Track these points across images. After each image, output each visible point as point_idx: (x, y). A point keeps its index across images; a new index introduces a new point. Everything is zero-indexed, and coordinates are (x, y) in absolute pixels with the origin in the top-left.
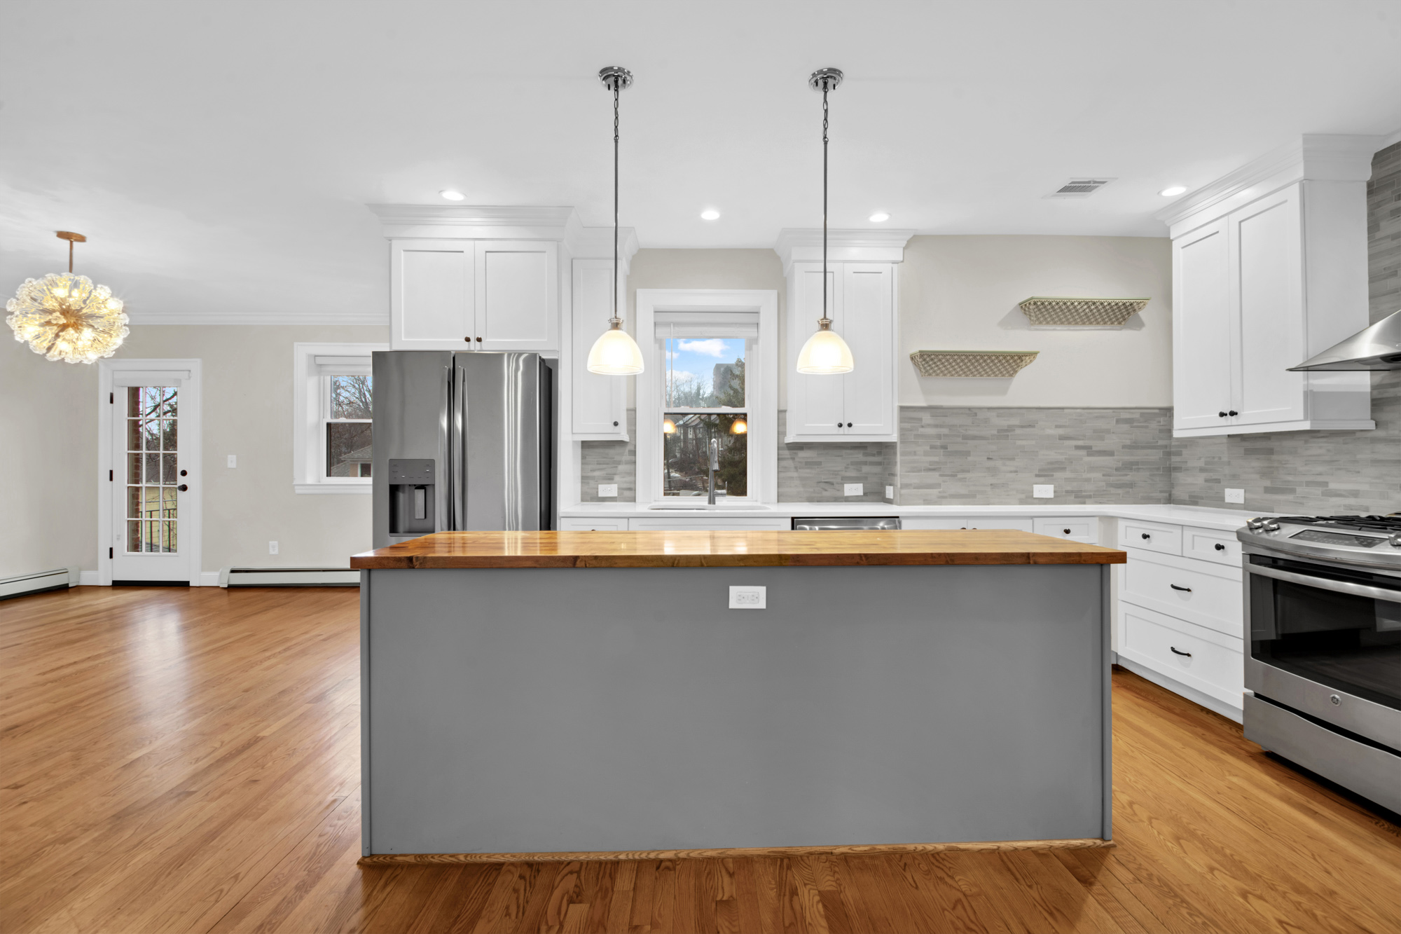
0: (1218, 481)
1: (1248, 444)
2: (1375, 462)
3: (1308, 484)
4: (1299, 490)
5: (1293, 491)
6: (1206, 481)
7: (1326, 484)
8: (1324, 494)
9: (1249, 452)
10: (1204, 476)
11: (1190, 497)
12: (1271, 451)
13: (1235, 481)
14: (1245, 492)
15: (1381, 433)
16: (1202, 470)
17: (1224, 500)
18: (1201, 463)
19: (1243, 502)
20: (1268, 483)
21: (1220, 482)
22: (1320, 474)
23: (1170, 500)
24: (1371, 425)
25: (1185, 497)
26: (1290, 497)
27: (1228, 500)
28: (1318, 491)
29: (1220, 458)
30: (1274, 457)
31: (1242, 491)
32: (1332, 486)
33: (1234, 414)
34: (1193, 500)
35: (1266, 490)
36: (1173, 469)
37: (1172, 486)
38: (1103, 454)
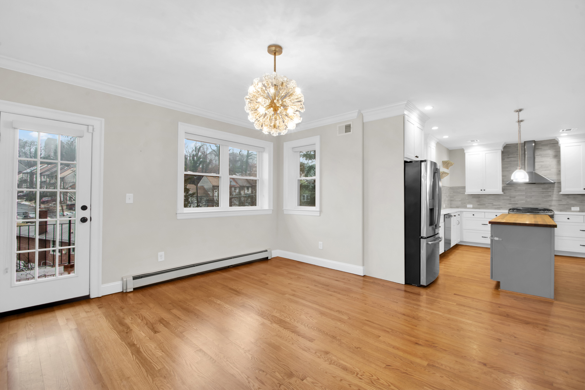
0: (465, 203)
1: (473, 196)
2: (503, 200)
3: (489, 203)
4: (486, 205)
5: (485, 205)
6: (461, 203)
7: (493, 203)
8: (492, 205)
9: (473, 197)
12: (479, 197)
13: (470, 203)
15: (505, 195)
16: (460, 201)
18: (460, 199)
20: (479, 203)
22: (491, 202)
23: (451, 207)
24: (502, 193)
25: (455, 207)
26: (484, 206)
27: (468, 207)
29: (465, 198)
30: (480, 198)
31: (472, 205)
32: (494, 204)
33: (484, 190)
34: (457, 207)
35: (478, 205)
36: (451, 201)
37: (451, 204)
38: (447, 197)
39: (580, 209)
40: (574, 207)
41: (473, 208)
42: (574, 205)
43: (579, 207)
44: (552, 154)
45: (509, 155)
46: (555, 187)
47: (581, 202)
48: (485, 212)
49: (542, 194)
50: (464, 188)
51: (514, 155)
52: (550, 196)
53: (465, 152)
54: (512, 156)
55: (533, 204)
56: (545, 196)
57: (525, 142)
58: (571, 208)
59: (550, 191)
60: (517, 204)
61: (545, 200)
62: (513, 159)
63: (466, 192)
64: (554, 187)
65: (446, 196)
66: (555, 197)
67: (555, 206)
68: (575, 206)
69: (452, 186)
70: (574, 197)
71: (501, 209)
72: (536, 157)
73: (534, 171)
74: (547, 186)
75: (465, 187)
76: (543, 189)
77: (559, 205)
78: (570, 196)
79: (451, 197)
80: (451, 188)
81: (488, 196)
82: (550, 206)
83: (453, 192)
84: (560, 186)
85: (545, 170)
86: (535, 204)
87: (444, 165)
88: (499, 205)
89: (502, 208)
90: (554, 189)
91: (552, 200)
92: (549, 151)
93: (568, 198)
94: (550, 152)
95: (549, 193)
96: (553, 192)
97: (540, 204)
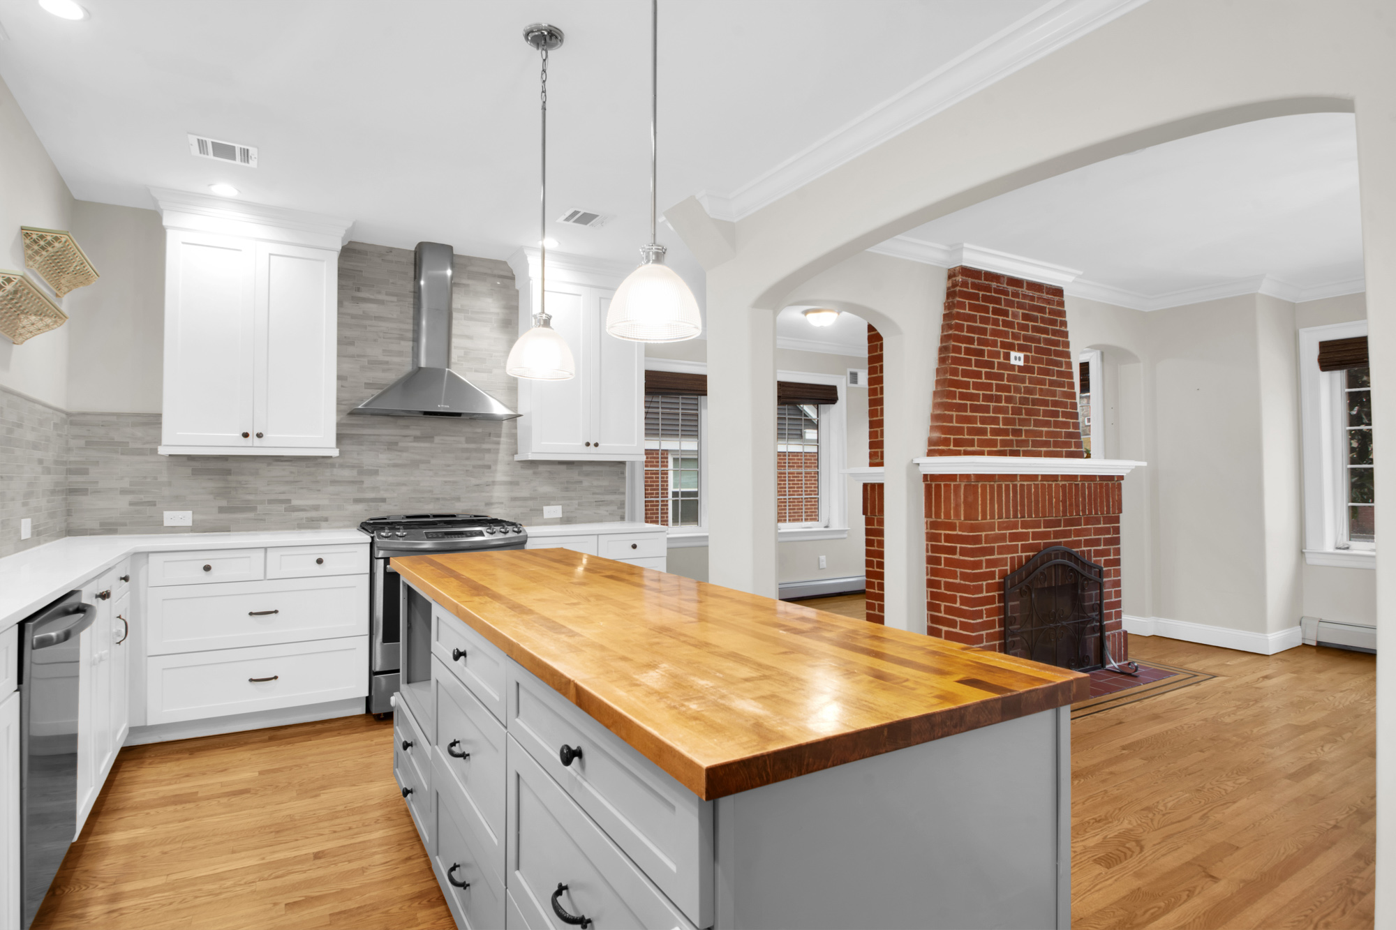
0: (153, 504)
1: (197, 464)
2: (334, 482)
3: (271, 502)
4: (259, 507)
5: (253, 509)
6: (132, 504)
7: (289, 502)
8: (286, 510)
9: (196, 472)
10: (129, 498)
11: (102, 524)
12: (228, 472)
13: (178, 502)
14: (193, 513)
15: (344, 460)
16: (124, 492)
17: (163, 525)
18: (125, 484)
19: (190, 524)
20: (224, 503)
21: (155, 505)
22: (284, 493)
24: (335, 453)
25: (96, 525)
26: (251, 515)
27: (167, 523)
28: (282, 507)
29: (156, 478)
30: (230, 478)
31: (190, 513)
32: (295, 502)
33: (259, 436)
34: (109, 528)
35: (222, 510)
36: (72, 491)
37: (69, 513)
38: (47, 471)
39: (563, 512)
40: (549, 505)
41: (198, 528)
42: (549, 500)
43: (560, 507)
44: (498, 314)
45: (358, 290)
46: (503, 435)
47: (567, 489)
48: (266, 549)
49: (468, 459)
50: (154, 421)
51: (379, 293)
52: (489, 467)
53: (165, 223)
54: (372, 297)
55: (438, 499)
56: (474, 467)
57: (421, 246)
58: (542, 510)
59: (489, 451)
60: (383, 500)
61: (474, 481)
62: (372, 308)
63: (165, 440)
64: (499, 436)
65: (40, 462)
66: (501, 473)
67: (502, 503)
68: (552, 502)
69: (77, 406)
70: (550, 472)
71: (323, 524)
72: (455, 315)
73: (448, 368)
74: (480, 430)
75: (160, 415)
76: (468, 440)
77: (514, 499)
78: (542, 468)
79: (70, 472)
80: (73, 419)
81: (269, 464)
82: (489, 504)
83: (82, 443)
84: (513, 431)
85: (476, 371)
86: (444, 499)
87: (31, 258)
88: (316, 508)
89: (326, 520)
90: (498, 443)
91: (494, 483)
92: (489, 300)
93: (534, 473)
94: (491, 306)
95: (487, 456)
96: (497, 451)
97: (458, 499)
